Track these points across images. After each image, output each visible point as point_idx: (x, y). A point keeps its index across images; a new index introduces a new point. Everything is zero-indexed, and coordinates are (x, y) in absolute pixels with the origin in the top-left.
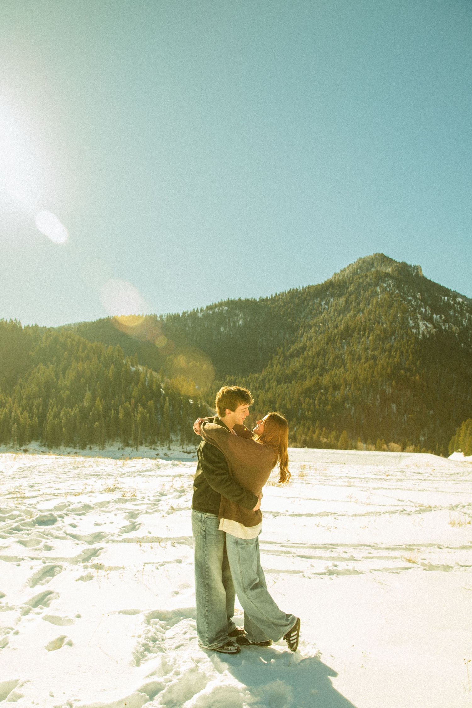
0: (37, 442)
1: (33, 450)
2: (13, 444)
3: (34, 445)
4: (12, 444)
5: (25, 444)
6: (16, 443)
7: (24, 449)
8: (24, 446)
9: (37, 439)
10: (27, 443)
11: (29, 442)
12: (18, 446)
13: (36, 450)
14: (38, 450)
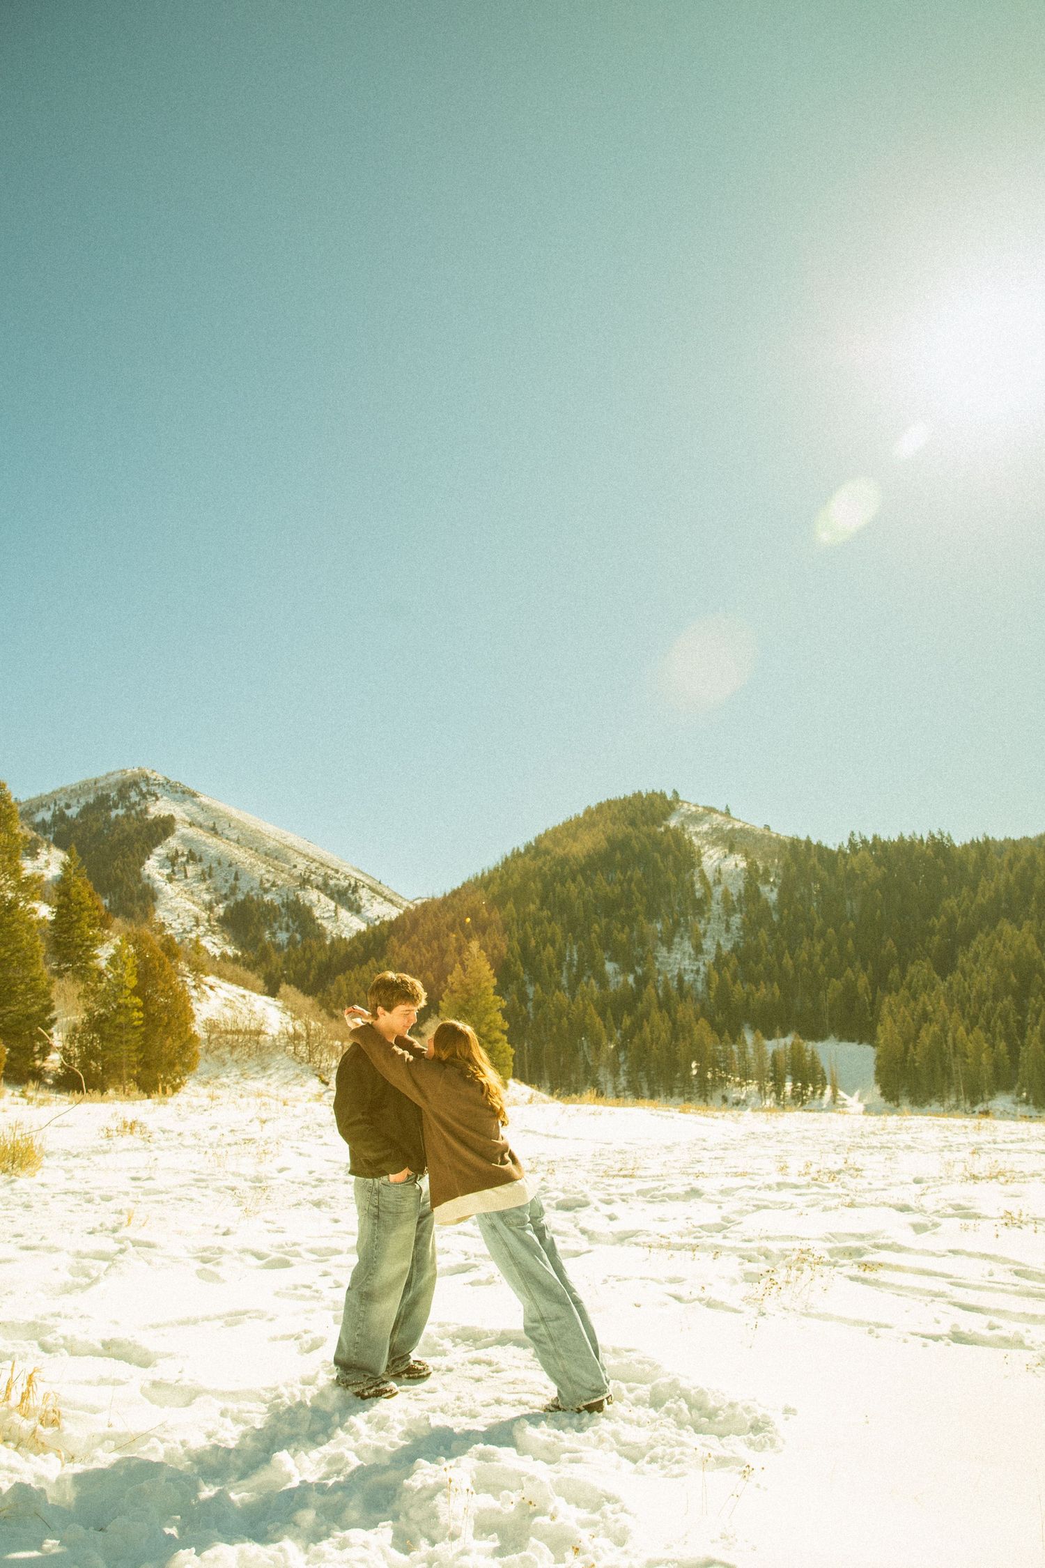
0: (1008, 1094)
1: (1001, 1113)
2: (958, 1101)
3: (1002, 1102)
4: (954, 1099)
5: (983, 1100)
6: (962, 1097)
7: (982, 1110)
8: (981, 1104)
9: (1007, 1088)
10: (987, 1097)
11: (992, 1094)
12: (968, 1105)
13: (1008, 1113)
14: (1013, 1112)
